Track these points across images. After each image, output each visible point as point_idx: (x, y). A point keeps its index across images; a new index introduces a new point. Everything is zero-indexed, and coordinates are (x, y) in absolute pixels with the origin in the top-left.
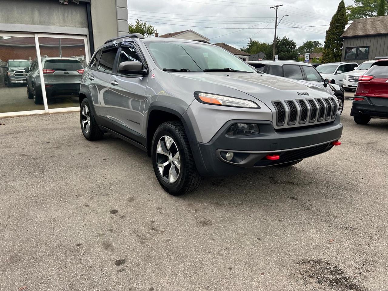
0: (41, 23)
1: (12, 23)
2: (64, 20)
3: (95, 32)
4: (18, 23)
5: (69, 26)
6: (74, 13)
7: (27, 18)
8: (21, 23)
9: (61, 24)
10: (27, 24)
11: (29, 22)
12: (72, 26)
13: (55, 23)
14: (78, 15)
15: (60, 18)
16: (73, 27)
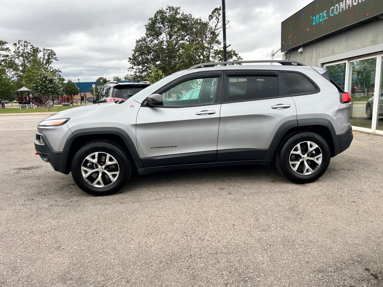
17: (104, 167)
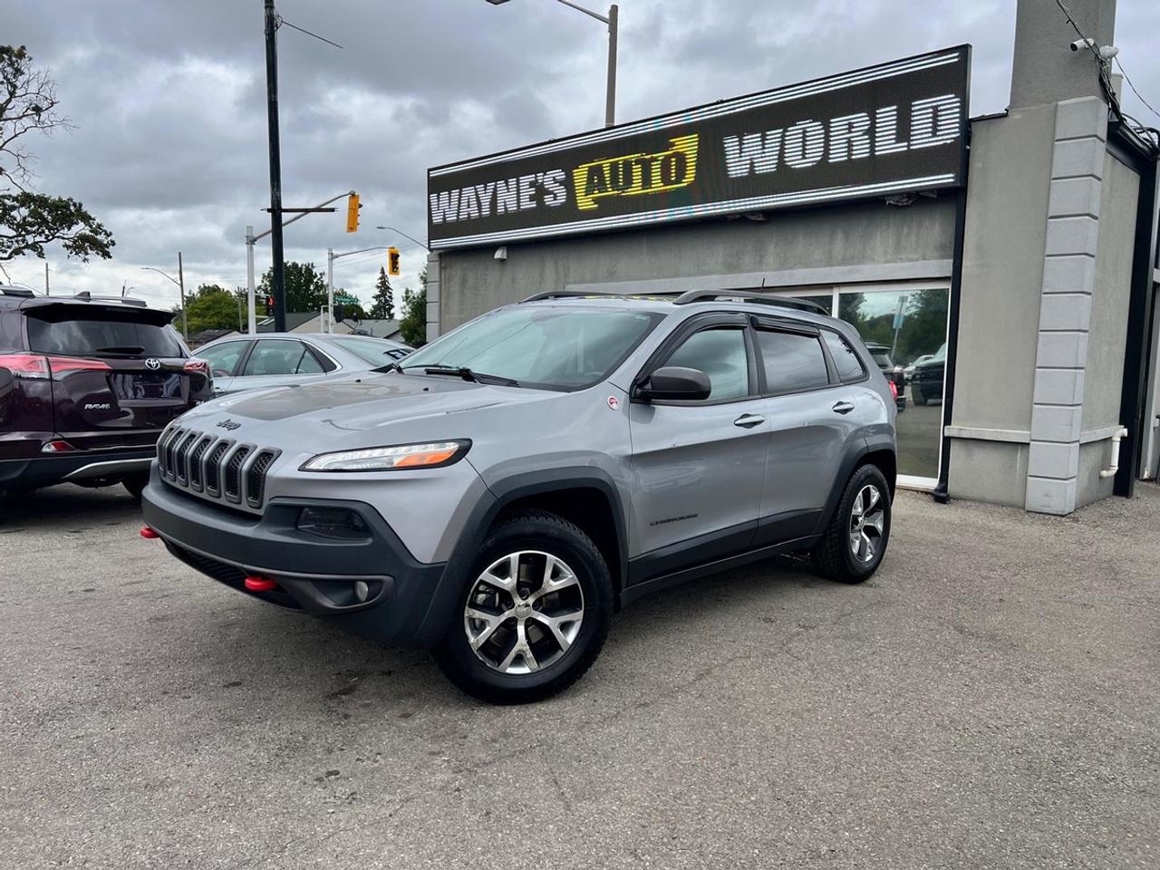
0: (845, 261)
1: (791, 268)
2: (898, 247)
3: (967, 267)
4: (800, 268)
5: (909, 260)
6: (927, 223)
7: (818, 254)
8: (807, 266)
9: (889, 257)
10: (818, 266)
11: (822, 261)
12: (916, 257)
13: (875, 257)
14: (937, 224)
15: (890, 241)
16: (917, 260)
17: (531, 600)
